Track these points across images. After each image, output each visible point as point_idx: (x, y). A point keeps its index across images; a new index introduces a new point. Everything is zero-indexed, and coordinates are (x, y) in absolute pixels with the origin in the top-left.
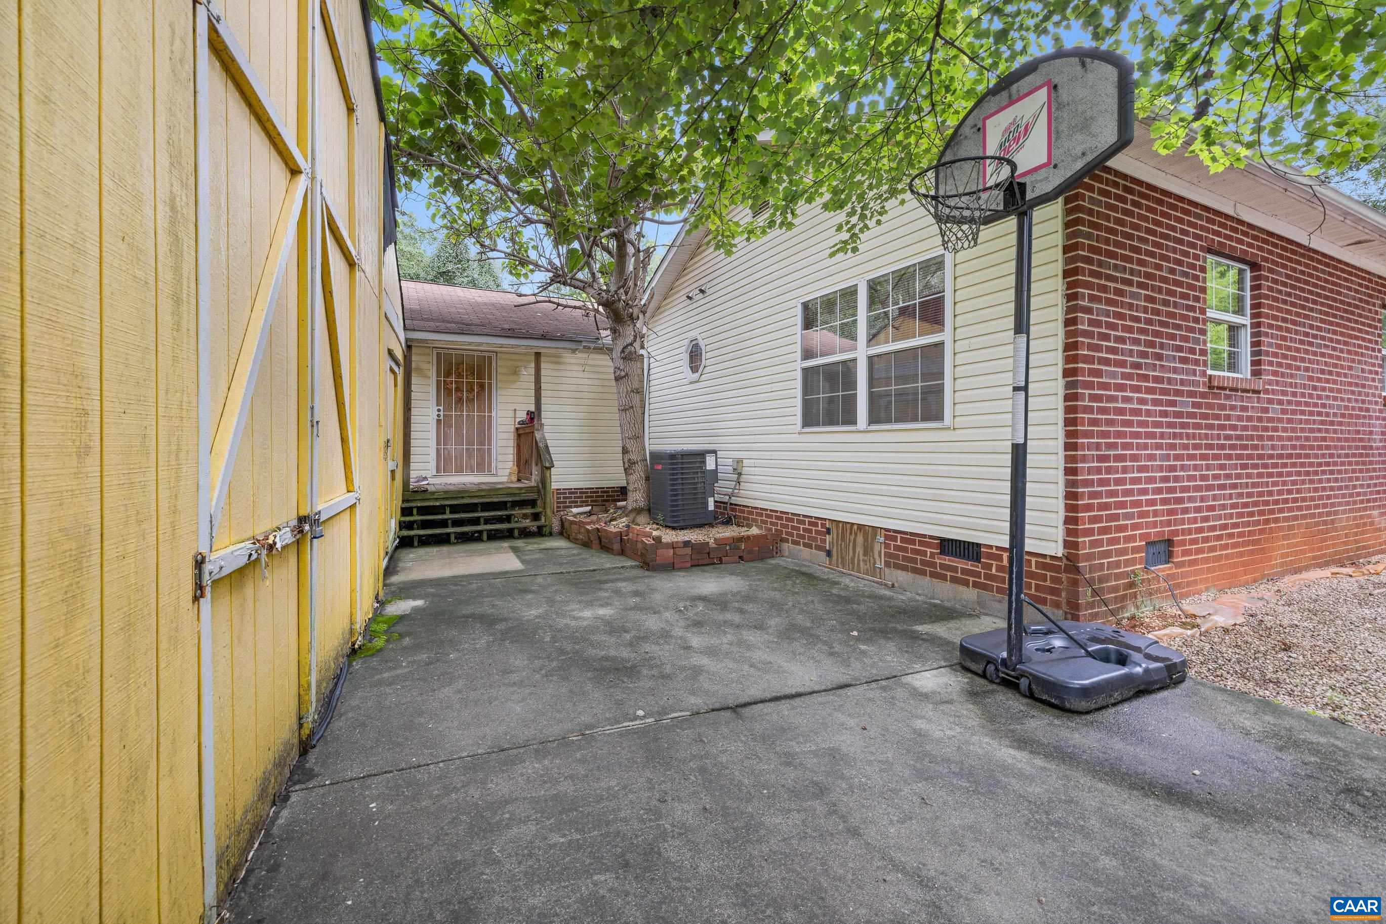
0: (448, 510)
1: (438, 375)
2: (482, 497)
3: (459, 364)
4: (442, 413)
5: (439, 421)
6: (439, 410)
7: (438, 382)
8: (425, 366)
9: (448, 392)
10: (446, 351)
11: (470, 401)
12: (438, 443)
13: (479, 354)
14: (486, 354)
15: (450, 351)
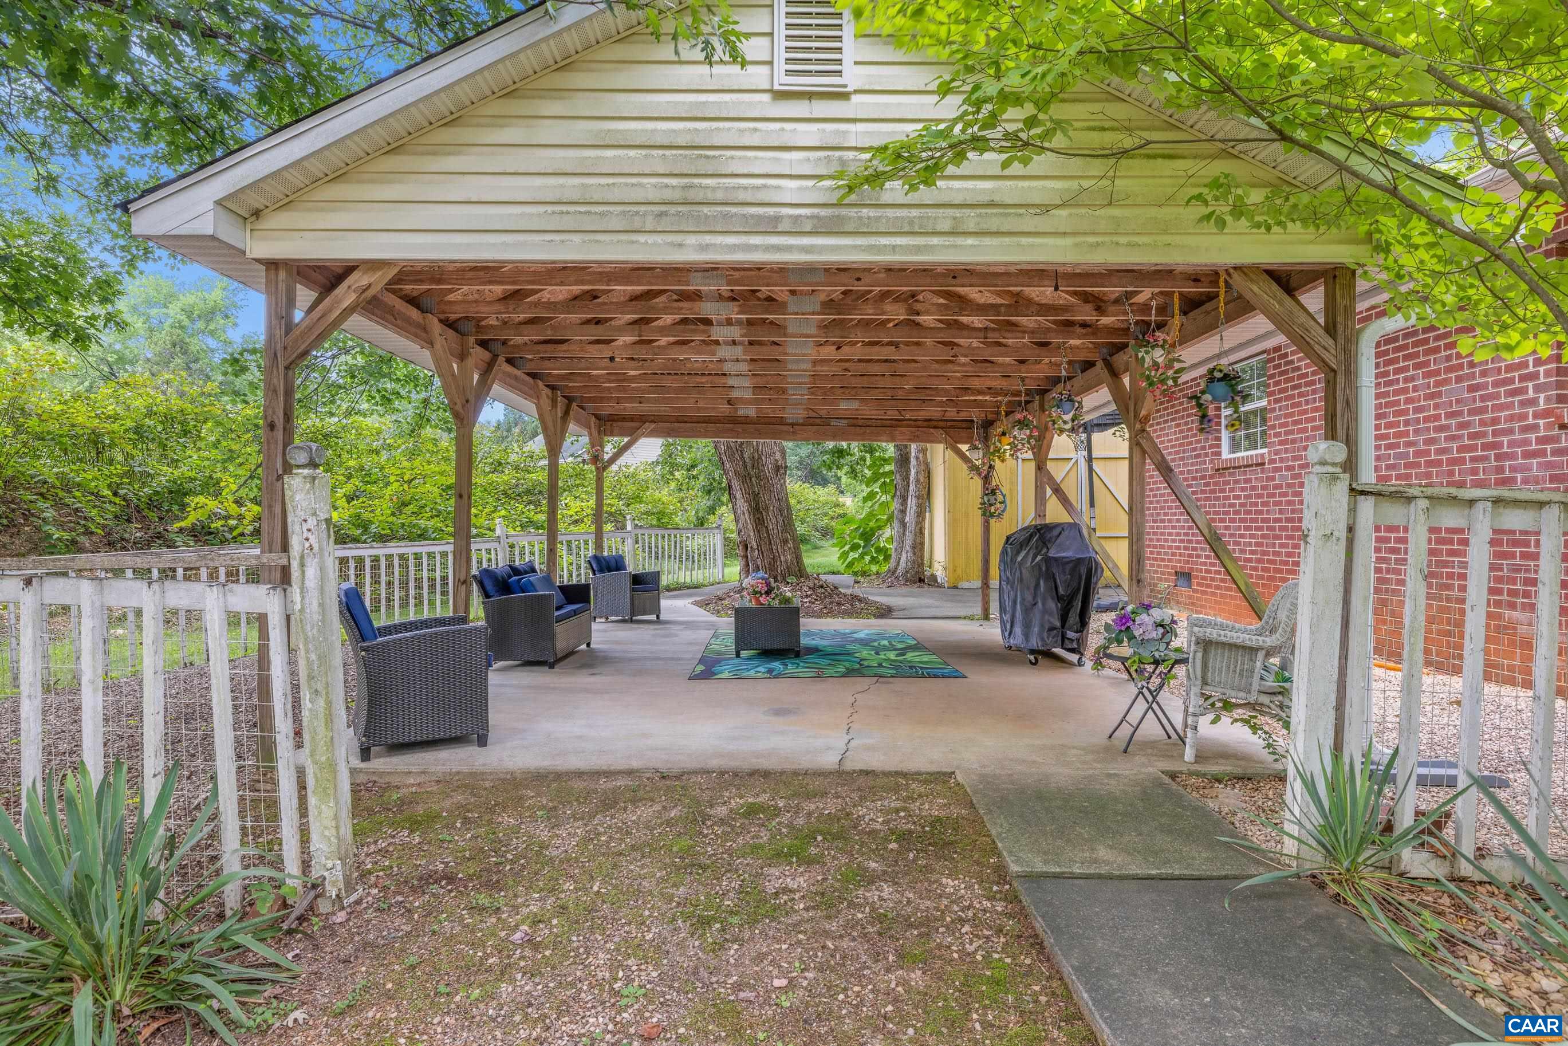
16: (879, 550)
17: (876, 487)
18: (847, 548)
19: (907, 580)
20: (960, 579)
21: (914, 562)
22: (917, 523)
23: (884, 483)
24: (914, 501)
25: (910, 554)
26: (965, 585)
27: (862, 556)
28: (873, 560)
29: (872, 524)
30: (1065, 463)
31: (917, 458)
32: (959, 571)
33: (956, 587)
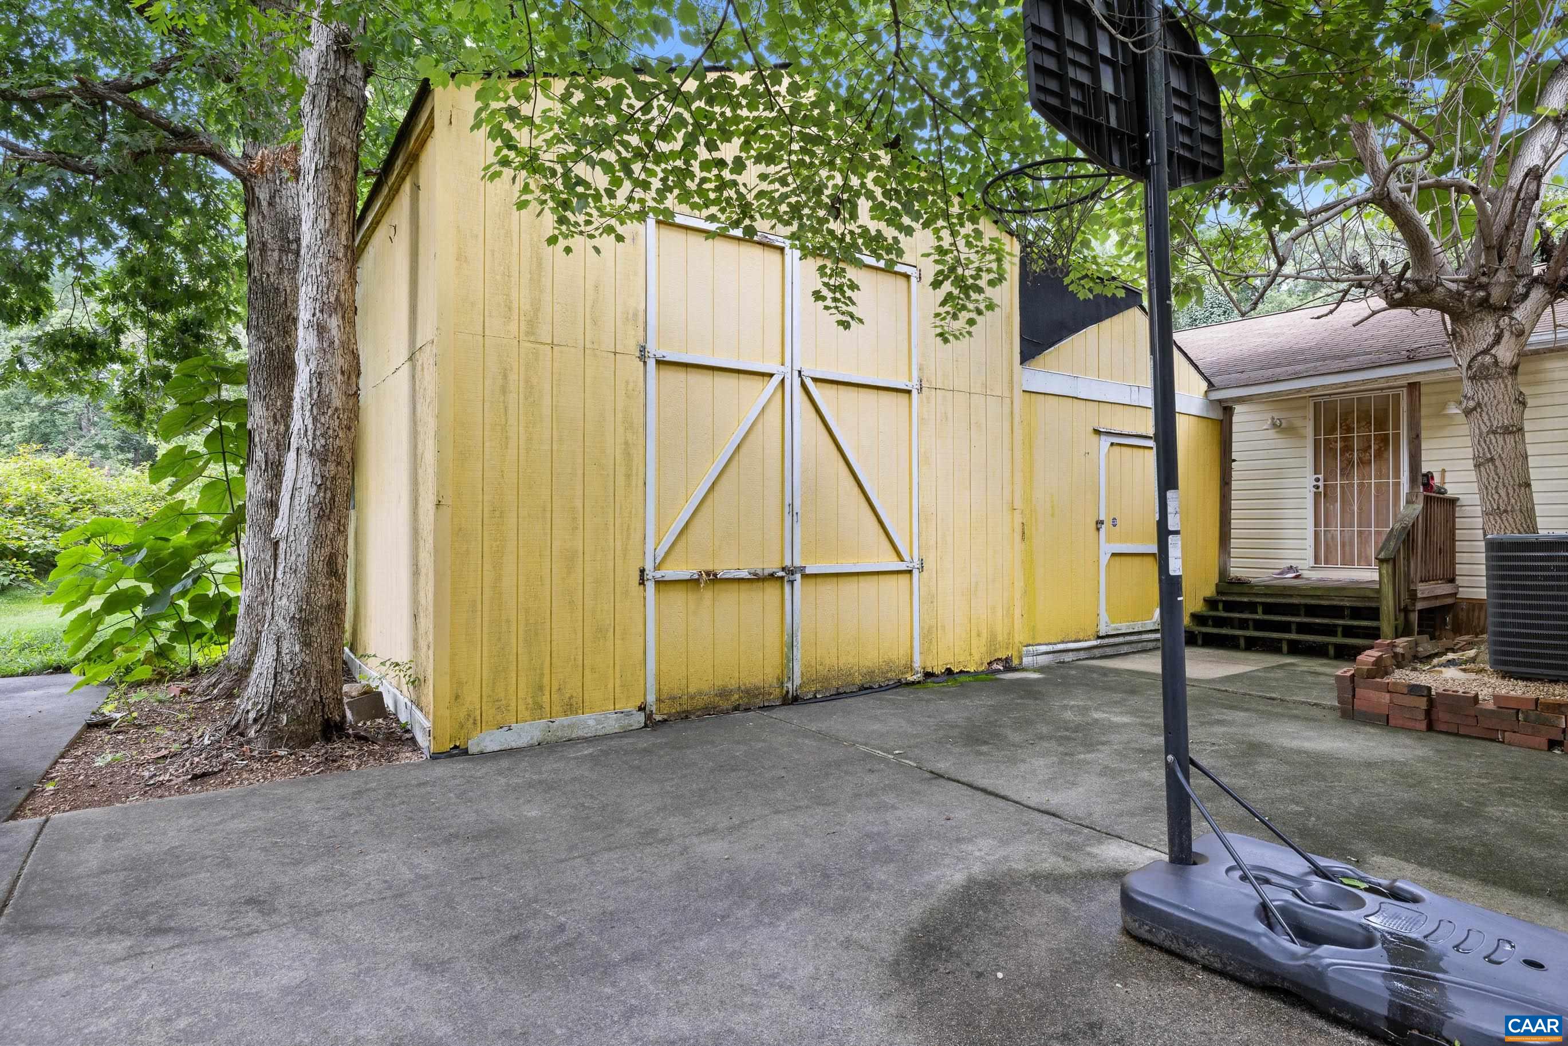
0: (1260, 610)
1: (1317, 432)
2: (1318, 597)
3: (1347, 415)
4: (1321, 484)
5: (1317, 495)
6: (1317, 480)
7: (1317, 443)
8: (1298, 423)
9: (1330, 451)
10: (1327, 399)
11: (1364, 463)
12: (1317, 524)
13: (1378, 393)
14: (1390, 392)
15: (1333, 398)
16: (202, 605)
17: (196, 442)
18: (95, 603)
19: (276, 739)
20: (477, 722)
21: (303, 670)
22: (317, 541)
23: (220, 431)
24: (307, 467)
25: (291, 646)
26: (491, 741)
27: (147, 625)
28: (184, 632)
29: (180, 537)
30: (756, 383)
31: (321, 330)
32: (471, 698)
33: (459, 752)
